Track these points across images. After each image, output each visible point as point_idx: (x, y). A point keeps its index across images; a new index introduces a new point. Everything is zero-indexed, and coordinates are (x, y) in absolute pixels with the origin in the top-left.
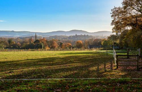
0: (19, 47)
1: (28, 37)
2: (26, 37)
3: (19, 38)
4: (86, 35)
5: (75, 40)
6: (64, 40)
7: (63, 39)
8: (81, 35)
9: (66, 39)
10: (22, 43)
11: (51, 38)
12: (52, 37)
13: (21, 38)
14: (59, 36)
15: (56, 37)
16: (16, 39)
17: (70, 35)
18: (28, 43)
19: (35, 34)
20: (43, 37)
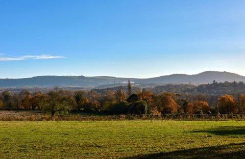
0: (96, 109)
1: (112, 89)
2: (108, 89)
3: (95, 90)
4: (238, 81)
5: (212, 94)
6: (187, 93)
7: (185, 92)
8: (226, 82)
9: (192, 91)
10: (102, 102)
11: (160, 90)
12: (162, 87)
13: (98, 91)
14: (175, 86)
15: (169, 87)
16: (89, 93)
17: (201, 84)
18: (115, 102)
19: (127, 82)
20: (142, 88)
